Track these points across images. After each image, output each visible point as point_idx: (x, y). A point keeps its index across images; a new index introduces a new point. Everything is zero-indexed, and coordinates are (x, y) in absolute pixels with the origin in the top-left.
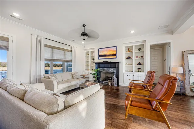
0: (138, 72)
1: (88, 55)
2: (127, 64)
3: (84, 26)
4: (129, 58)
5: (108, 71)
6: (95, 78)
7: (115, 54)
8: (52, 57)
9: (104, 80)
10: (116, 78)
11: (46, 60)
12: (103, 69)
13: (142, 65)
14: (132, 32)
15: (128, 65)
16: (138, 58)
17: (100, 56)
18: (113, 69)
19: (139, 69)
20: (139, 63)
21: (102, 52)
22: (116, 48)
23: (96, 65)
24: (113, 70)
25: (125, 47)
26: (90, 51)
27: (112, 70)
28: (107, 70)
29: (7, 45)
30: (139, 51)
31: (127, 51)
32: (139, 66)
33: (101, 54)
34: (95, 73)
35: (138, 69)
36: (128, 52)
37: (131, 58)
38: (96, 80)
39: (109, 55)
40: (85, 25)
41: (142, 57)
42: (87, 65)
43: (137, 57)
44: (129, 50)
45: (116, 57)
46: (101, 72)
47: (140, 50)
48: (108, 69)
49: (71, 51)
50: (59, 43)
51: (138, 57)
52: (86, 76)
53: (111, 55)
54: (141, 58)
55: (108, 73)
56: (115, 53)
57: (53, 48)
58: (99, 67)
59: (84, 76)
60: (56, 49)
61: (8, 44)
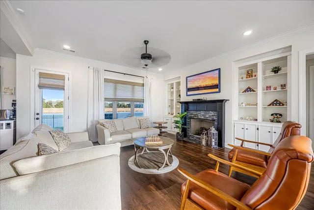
0: (272, 121)
1: (172, 90)
2: (244, 105)
3: (146, 42)
4: (249, 90)
5: (202, 117)
6: (178, 129)
7: (216, 85)
8: (115, 95)
9: (196, 135)
10: (217, 132)
11: (106, 99)
12: (195, 113)
13: (283, 105)
14: (248, 33)
15: (248, 106)
16: (272, 90)
17: (189, 90)
18: (212, 113)
19: (276, 114)
20: (276, 100)
21: (192, 81)
22: (217, 72)
23: (182, 106)
24: (213, 116)
25: (240, 68)
26: (174, 82)
27: (211, 115)
28: (201, 115)
29: (63, 85)
30: (273, 74)
31: (245, 76)
32: (276, 109)
33: (190, 85)
34: (179, 119)
35: (272, 115)
36: (247, 78)
37: (254, 91)
38: (180, 133)
39: (204, 87)
40: (148, 42)
41: (283, 86)
42: (171, 107)
43: (268, 88)
44: (250, 73)
45: (217, 90)
46: (191, 118)
47: (276, 70)
48: (202, 113)
49: (143, 85)
50: (125, 74)
51: (272, 88)
52: (163, 125)
53: (208, 87)
54: (279, 89)
55: (201, 121)
56: (216, 82)
57: (116, 82)
58: (187, 109)
59: (160, 124)
60: (121, 83)
61: (64, 83)
